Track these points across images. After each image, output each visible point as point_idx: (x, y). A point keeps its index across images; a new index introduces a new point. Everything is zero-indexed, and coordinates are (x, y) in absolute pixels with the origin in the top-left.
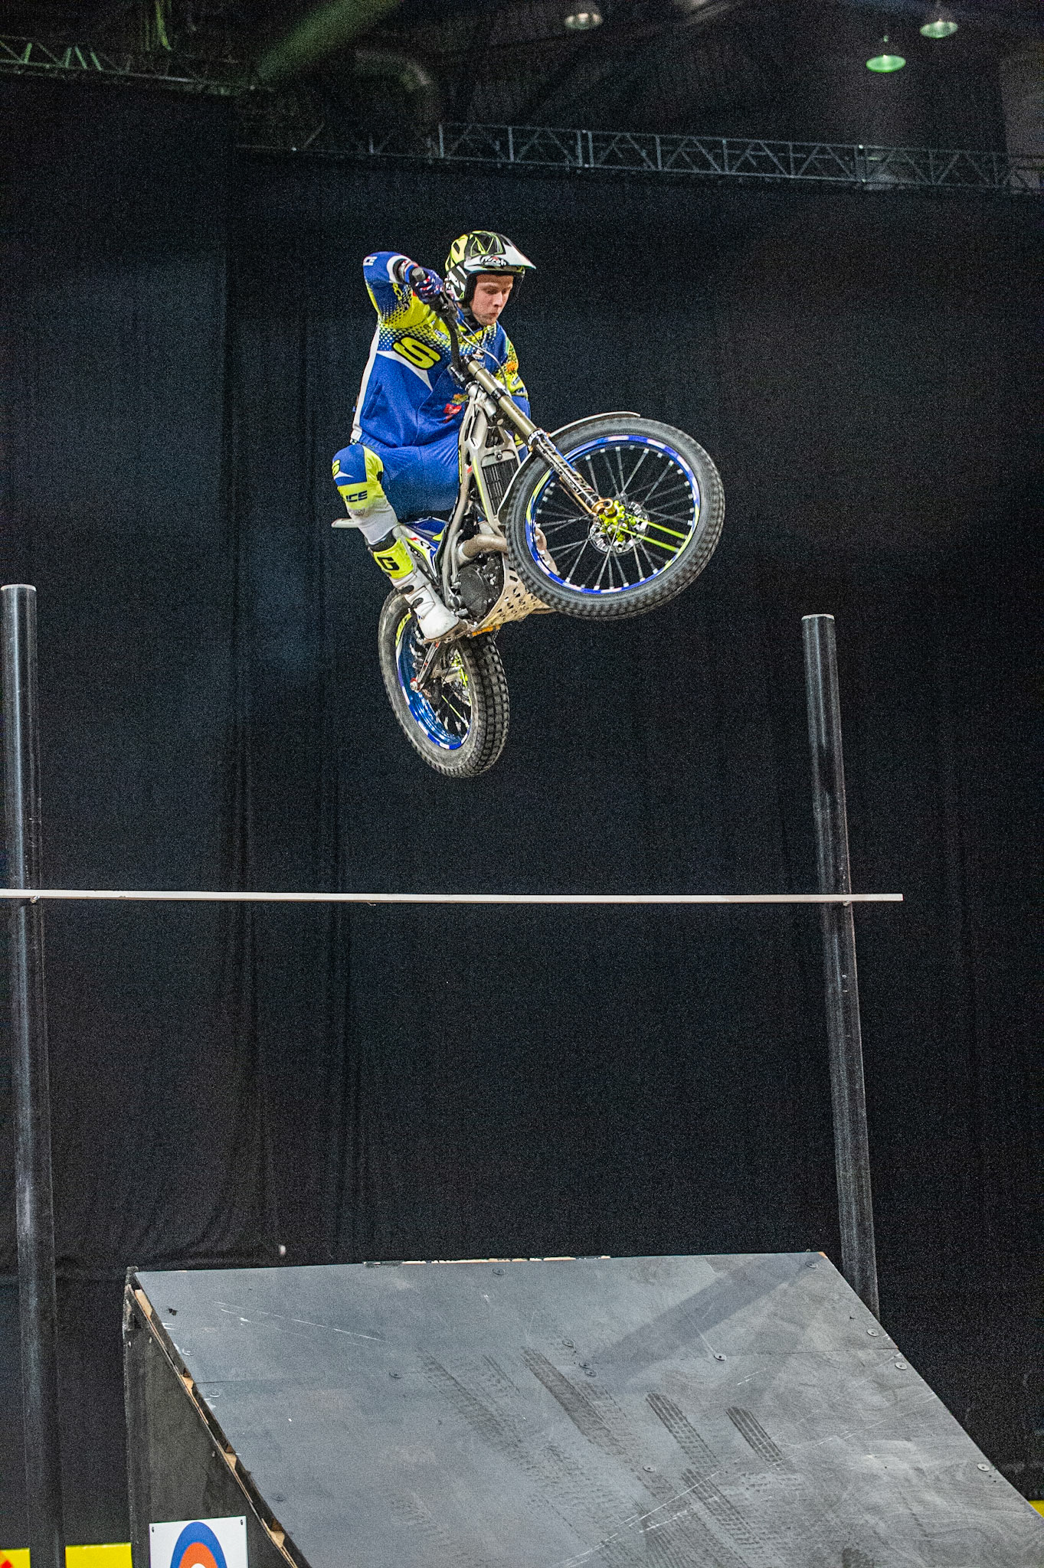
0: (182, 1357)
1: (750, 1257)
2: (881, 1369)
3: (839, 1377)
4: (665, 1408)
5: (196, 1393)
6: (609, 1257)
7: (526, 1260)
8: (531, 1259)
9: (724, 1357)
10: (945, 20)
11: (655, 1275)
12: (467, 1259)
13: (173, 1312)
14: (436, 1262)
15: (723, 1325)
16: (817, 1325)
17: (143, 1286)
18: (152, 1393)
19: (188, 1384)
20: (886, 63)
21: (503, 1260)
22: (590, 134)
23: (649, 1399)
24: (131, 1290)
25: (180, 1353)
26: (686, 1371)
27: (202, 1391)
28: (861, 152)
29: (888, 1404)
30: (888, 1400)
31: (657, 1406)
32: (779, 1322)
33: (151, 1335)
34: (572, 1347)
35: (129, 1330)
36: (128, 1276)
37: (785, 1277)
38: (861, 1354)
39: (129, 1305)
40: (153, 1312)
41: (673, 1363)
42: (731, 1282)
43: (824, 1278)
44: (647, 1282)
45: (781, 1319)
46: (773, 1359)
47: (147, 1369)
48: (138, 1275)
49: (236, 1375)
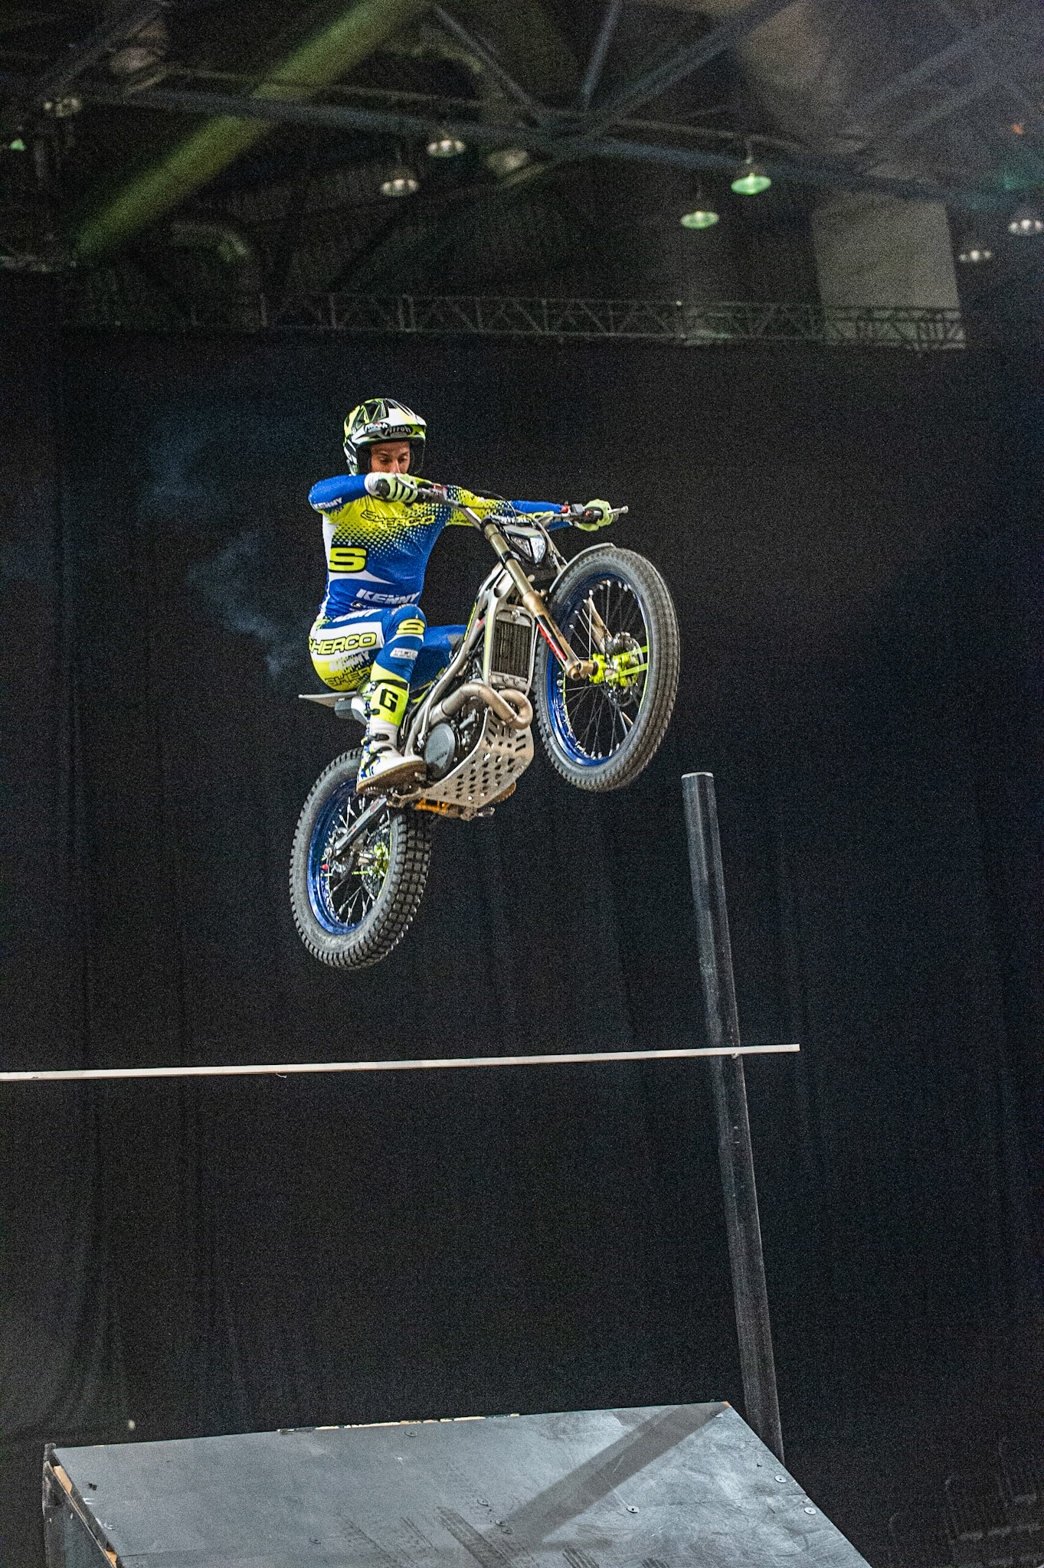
0: (105, 1532)
1: (656, 1409)
2: (792, 1515)
3: (750, 1524)
4: (583, 1562)
5: (119, 1567)
6: (518, 1415)
7: (436, 1421)
8: (442, 1420)
9: (636, 1510)
10: (757, 174)
11: (564, 1431)
12: (380, 1422)
13: (93, 1487)
14: (349, 1426)
15: (633, 1479)
16: (725, 1473)
17: (62, 1462)
19: (112, 1558)
20: (700, 219)
21: (414, 1422)
22: (411, 300)
23: (566, 1554)
24: (51, 1468)
25: (102, 1527)
26: (599, 1524)
27: (125, 1564)
28: (679, 308)
29: (800, 1550)
30: (799, 1545)
31: (574, 1559)
32: (689, 1473)
33: (72, 1511)
34: (487, 1505)
35: (49, 1506)
36: (46, 1453)
37: (693, 1427)
38: (770, 1501)
39: (48, 1482)
40: (74, 1486)
41: (587, 1517)
42: (639, 1435)
43: (728, 1427)
44: (557, 1438)
45: (691, 1469)
46: (684, 1509)
47: (68, 1544)
48: (56, 1451)
49: (160, 1547)
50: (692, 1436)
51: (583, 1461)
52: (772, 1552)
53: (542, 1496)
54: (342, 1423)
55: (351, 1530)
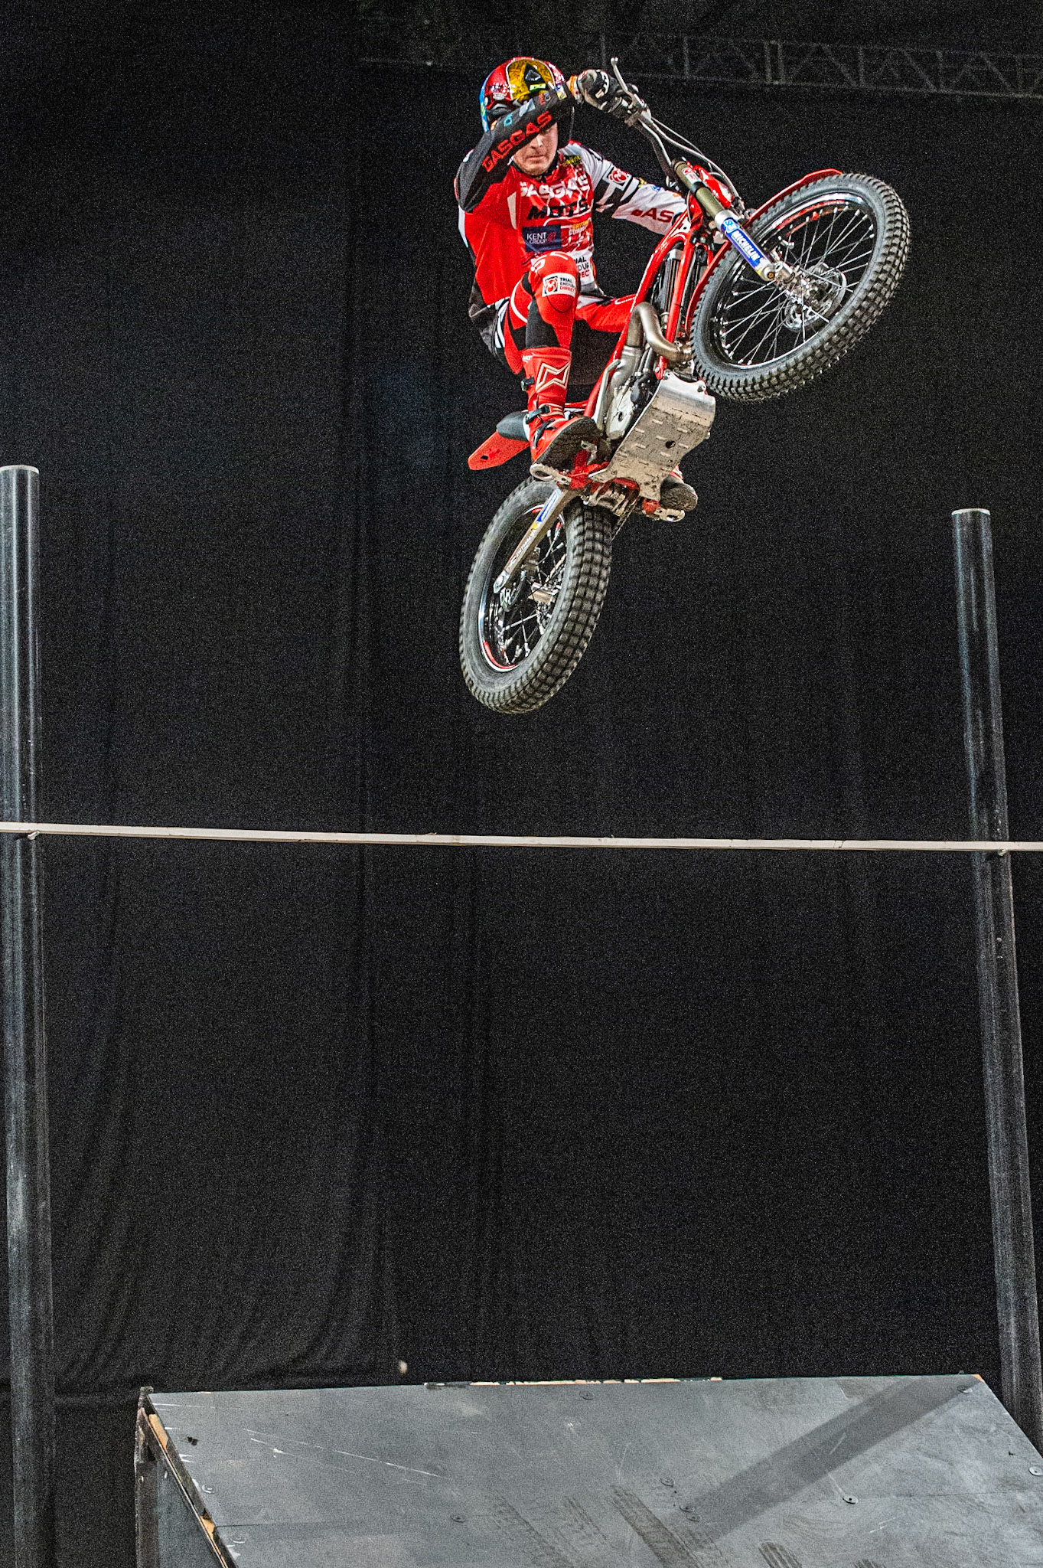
0: (202, 1496)
1: (891, 1380)
3: (993, 1524)
4: (782, 1561)
5: (217, 1539)
6: (720, 1379)
7: (619, 1382)
8: (626, 1381)
9: (855, 1500)
11: (775, 1402)
12: (550, 1380)
13: (193, 1441)
14: (511, 1383)
15: (854, 1462)
16: (969, 1461)
17: (158, 1409)
18: (166, 1542)
19: (208, 1527)
21: (592, 1382)
23: (763, 1550)
24: (145, 1415)
25: (199, 1490)
26: (809, 1516)
27: (223, 1536)
31: (773, 1558)
32: (924, 1458)
33: (166, 1469)
34: (672, 1486)
35: (141, 1462)
36: (143, 1396)
37: (934, 1403)
38: (1020, 1497)
39: (142, 1433)
40: (170, 1439)
41: (794, 1506)
42: (866, 1410)
43: (978, 1405)
44: (765, 1408)
45: (926, 1454)
46: (913, 1502)
47: (161, 1509)
48: (151, 1396)
49: (266, 1517)
50: (932, 1414)
51: (795, 1438)
52: (1017, 1559)
53: (740, 1477)
54: (503, 1379)
55: (502, 1508)
